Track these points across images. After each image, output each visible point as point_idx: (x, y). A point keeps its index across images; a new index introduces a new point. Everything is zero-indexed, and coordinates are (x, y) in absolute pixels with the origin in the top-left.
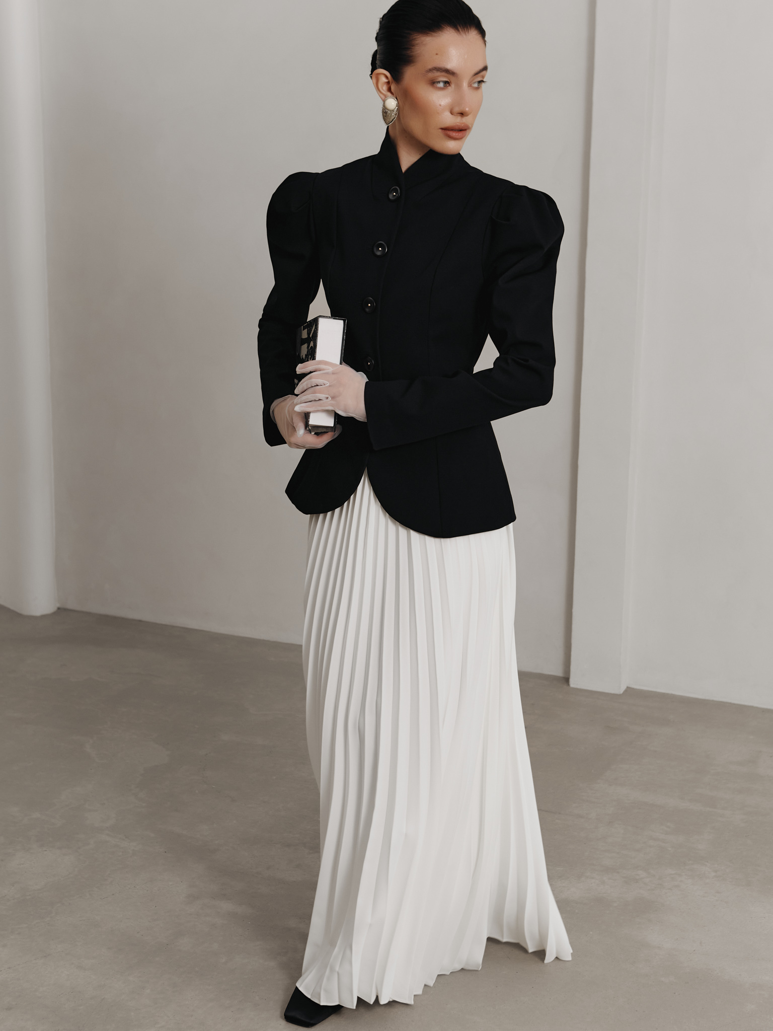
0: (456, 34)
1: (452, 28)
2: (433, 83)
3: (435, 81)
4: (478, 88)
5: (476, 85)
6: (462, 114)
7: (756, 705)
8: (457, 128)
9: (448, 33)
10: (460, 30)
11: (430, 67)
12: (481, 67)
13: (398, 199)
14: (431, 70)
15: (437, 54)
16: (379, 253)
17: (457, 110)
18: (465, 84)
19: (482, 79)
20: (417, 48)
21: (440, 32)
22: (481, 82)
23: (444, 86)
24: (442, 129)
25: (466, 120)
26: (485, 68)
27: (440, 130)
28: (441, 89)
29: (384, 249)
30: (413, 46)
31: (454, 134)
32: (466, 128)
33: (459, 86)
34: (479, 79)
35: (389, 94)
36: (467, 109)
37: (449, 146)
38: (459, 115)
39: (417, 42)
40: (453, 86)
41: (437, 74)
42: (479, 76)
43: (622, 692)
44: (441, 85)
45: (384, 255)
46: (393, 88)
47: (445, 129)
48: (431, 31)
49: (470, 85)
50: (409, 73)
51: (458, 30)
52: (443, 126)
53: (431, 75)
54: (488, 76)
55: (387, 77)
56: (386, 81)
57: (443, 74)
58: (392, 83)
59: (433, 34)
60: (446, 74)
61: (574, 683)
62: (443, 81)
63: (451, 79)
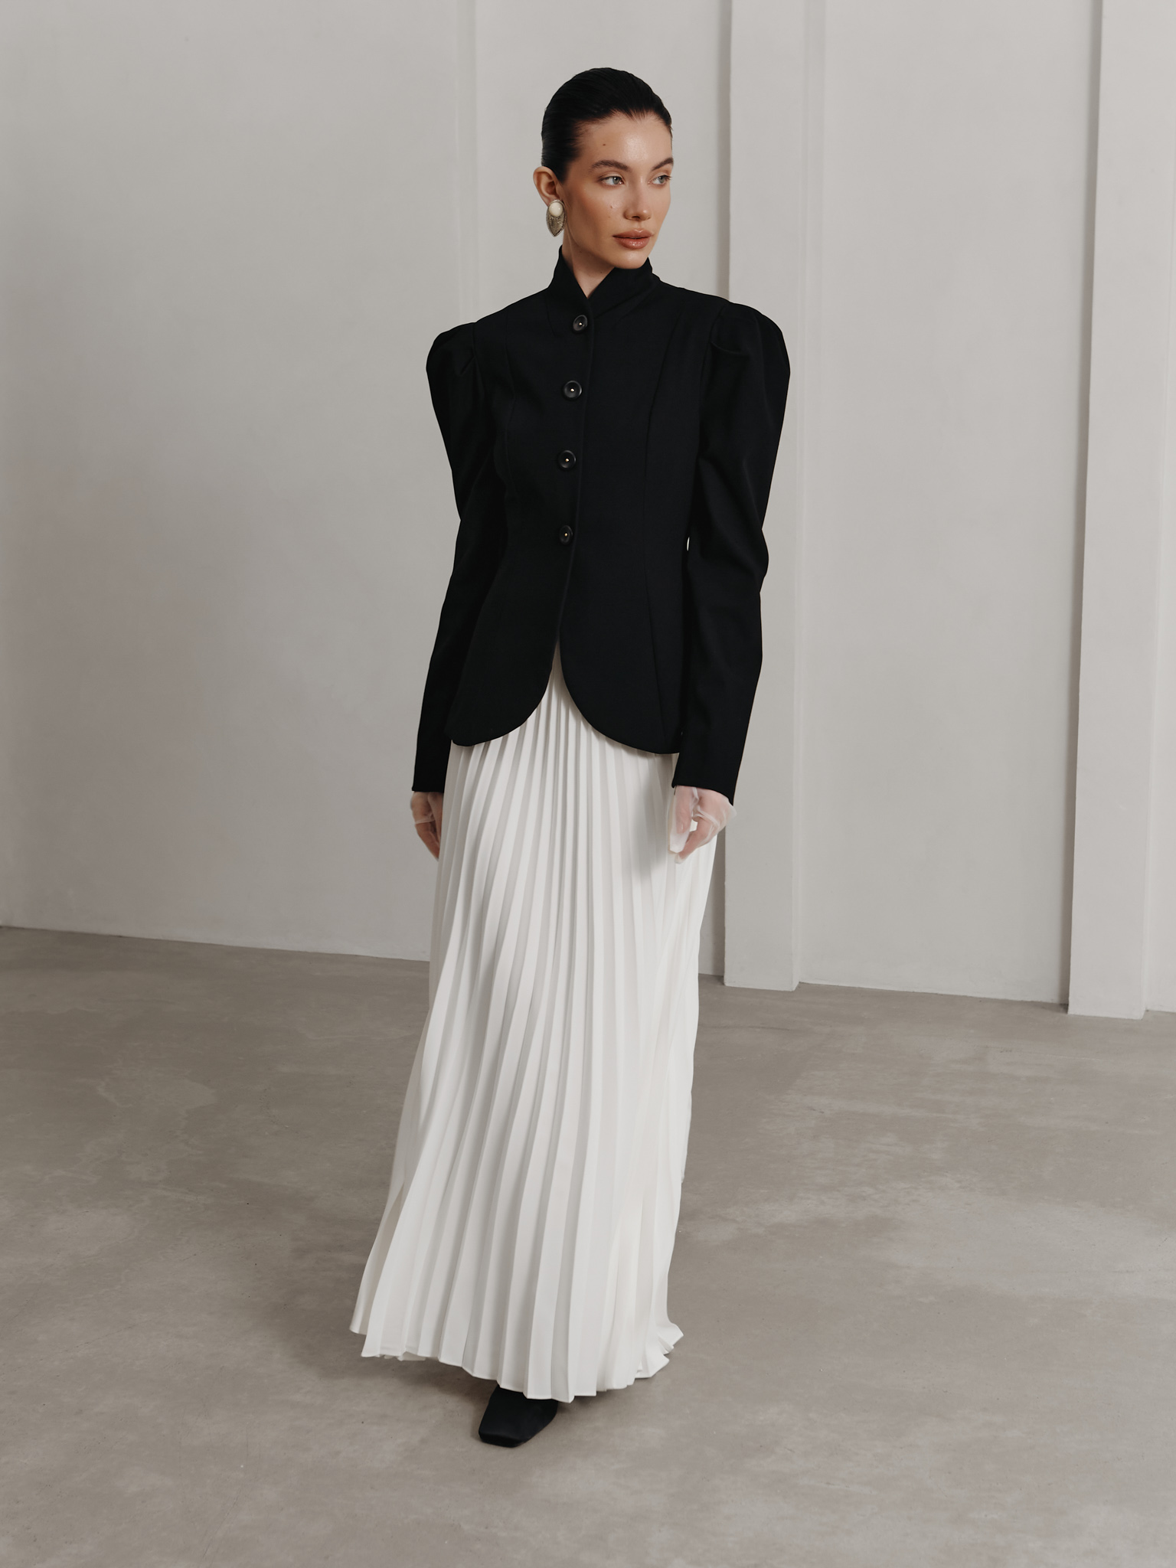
0: (628, 120)
1: (624, 113)
2: (601, 180)
3: (604, 177)
4: (661, 186)
5: (657, 182)
6: (638, 218)
7: (969, 994)
8: (633, 235)
9: (618, 118)
10: (635, 114)
11: (598, 161)
12: (662, 158)
13: (585, 330)
14: (597, 165)
15: (605, 145)
16: (572, 396)
17: (631, 213)
18: (642, 181)
19: (666, 174)
20: (581, 138)
21: (608, 118)
22: (665, 177)
23: (616, 184)
24: (615, 236)
25: (646, 226)
26: (670, 161)
27: (613, 239)
28: (609, 187)
29: (577, 391)
30: (578, 136)
31: (634, 244)
32: (646, 235)
33: (634, 183)
34: (662, 174)
35: (553, 196)
36: (645, 211)
37: (633, 259)
38: (635, 219)
39: (580, 131)
40: (627, 183)
41: (605, 169)
42: (662, 172)
43: (794, 989)
44: (610, 182)
45: (578, 398)
46: (558, 187)
47: (619, 237)
48: (598, 118)
49: (650, 181)
50: (574, 170)
51: (631, 116)
52: (617, 233)
53: (598, 170)
54: (675, 172)
55: (550, 177)
56: (550, 181)
57: (612, 168)
58: (556, 183)
59: (601, 121)
60: (616, 169)
61: (730, 980)
62: (614, 177)
63: (625, 174)
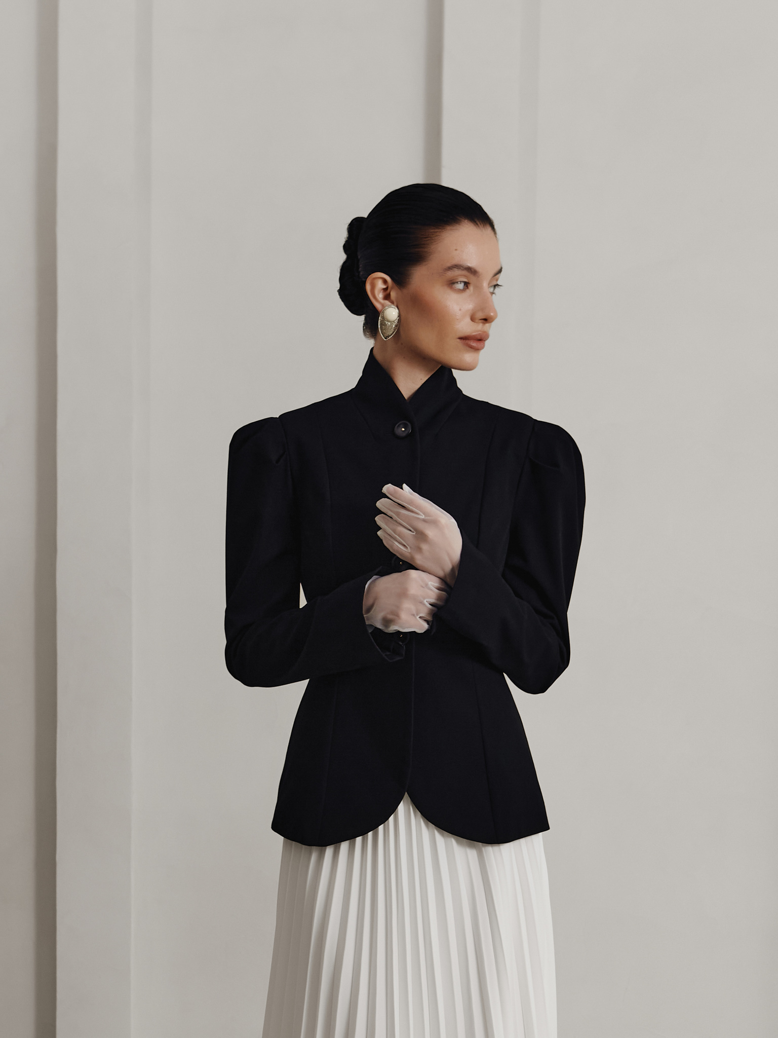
0: (475, 227)
1: (470, 221)
2: (451, 283)
3: (454, 281)
5: (492, 289)
6: (485, 320)
8: (476, 337)
9: (467, 226)
10: (479, 223)
11: (449, 265)
12: (499, 268)
13: (409, 436)
14: (450, 268)
15: (456, 250)
17: (480, 315)
18: (485, 286)
19: (497, 283)
20: (429, 244)
21: (457, 225)
22: (496, 286)
23: (464, 289)
24: (461, 338)
27: (458, 340)
28: (459, 291)
30: (424, 242)
31: (474, 344)
33: (478, 288)
34: (495, 283)
35: (387, 302)
36: (492, 314)
38: (480, 321)
39: (429, 237)
40: (473, 287)
41: (457, 272)
44: (460, 286)
46: (393, 295)
47: (464, 339)
48: (448, 225)
50: (420, 276)
51: (477, 224)
52: (462, 335)
53: (450, 274)
55: (385, 282)
56: (385, 287)
57: (465, 272)
58: (392, 288)
59: (450, 227)
60: (467, 274)
62: (463, 282)
63: (472, 279)
